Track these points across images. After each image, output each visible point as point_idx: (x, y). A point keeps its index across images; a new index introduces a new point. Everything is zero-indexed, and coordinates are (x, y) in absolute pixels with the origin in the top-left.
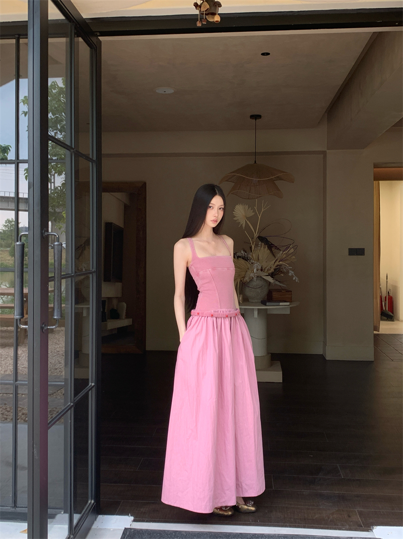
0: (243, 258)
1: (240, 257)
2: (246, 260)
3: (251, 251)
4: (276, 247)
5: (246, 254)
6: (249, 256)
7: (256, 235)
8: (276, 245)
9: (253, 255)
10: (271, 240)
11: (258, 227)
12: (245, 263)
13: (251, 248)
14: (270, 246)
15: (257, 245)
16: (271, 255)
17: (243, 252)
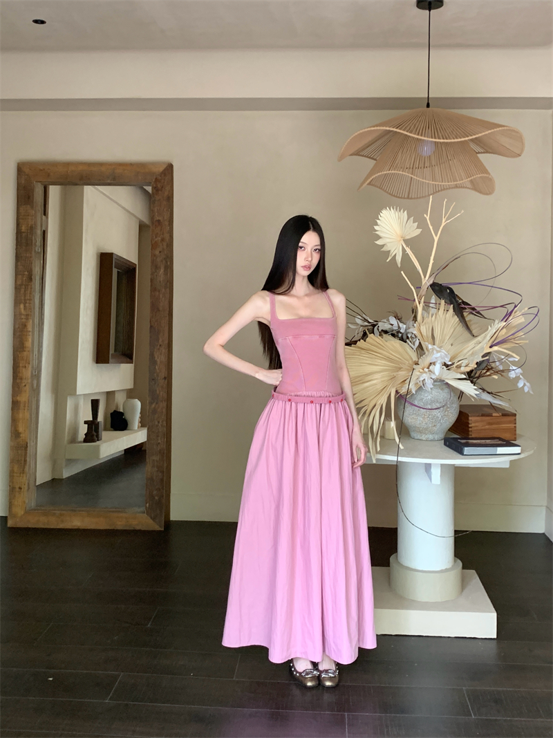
0: (393, 335)
1: (386, 332)
2: (402, 339)
3: (415, 319)
4: (474, 309)
5: (401, 325)
6: (410, 330)
7: (426, 281)
8: (473, 305)
9: (420, 329)
10: (462, 293)
11: (432, 261)
12: (401, 345)
13: (414, 311)
14: (460, 307)
15: (427, 304)
16: (461, 329)
17: (393, 321)
